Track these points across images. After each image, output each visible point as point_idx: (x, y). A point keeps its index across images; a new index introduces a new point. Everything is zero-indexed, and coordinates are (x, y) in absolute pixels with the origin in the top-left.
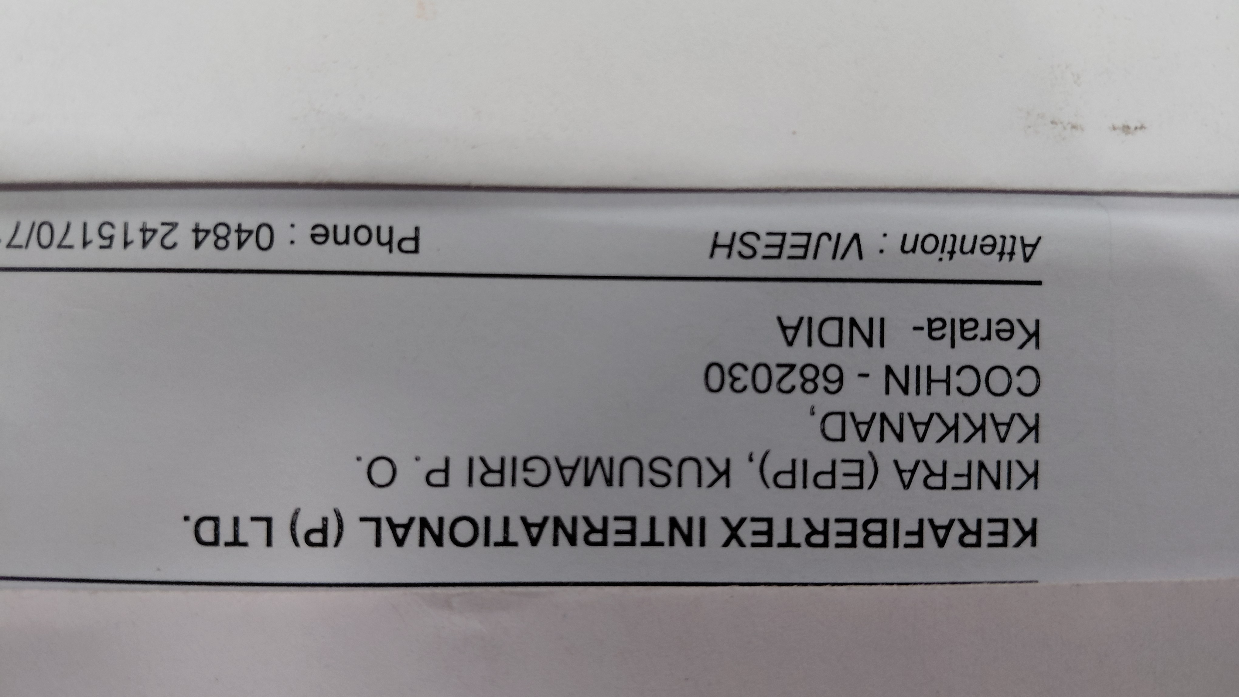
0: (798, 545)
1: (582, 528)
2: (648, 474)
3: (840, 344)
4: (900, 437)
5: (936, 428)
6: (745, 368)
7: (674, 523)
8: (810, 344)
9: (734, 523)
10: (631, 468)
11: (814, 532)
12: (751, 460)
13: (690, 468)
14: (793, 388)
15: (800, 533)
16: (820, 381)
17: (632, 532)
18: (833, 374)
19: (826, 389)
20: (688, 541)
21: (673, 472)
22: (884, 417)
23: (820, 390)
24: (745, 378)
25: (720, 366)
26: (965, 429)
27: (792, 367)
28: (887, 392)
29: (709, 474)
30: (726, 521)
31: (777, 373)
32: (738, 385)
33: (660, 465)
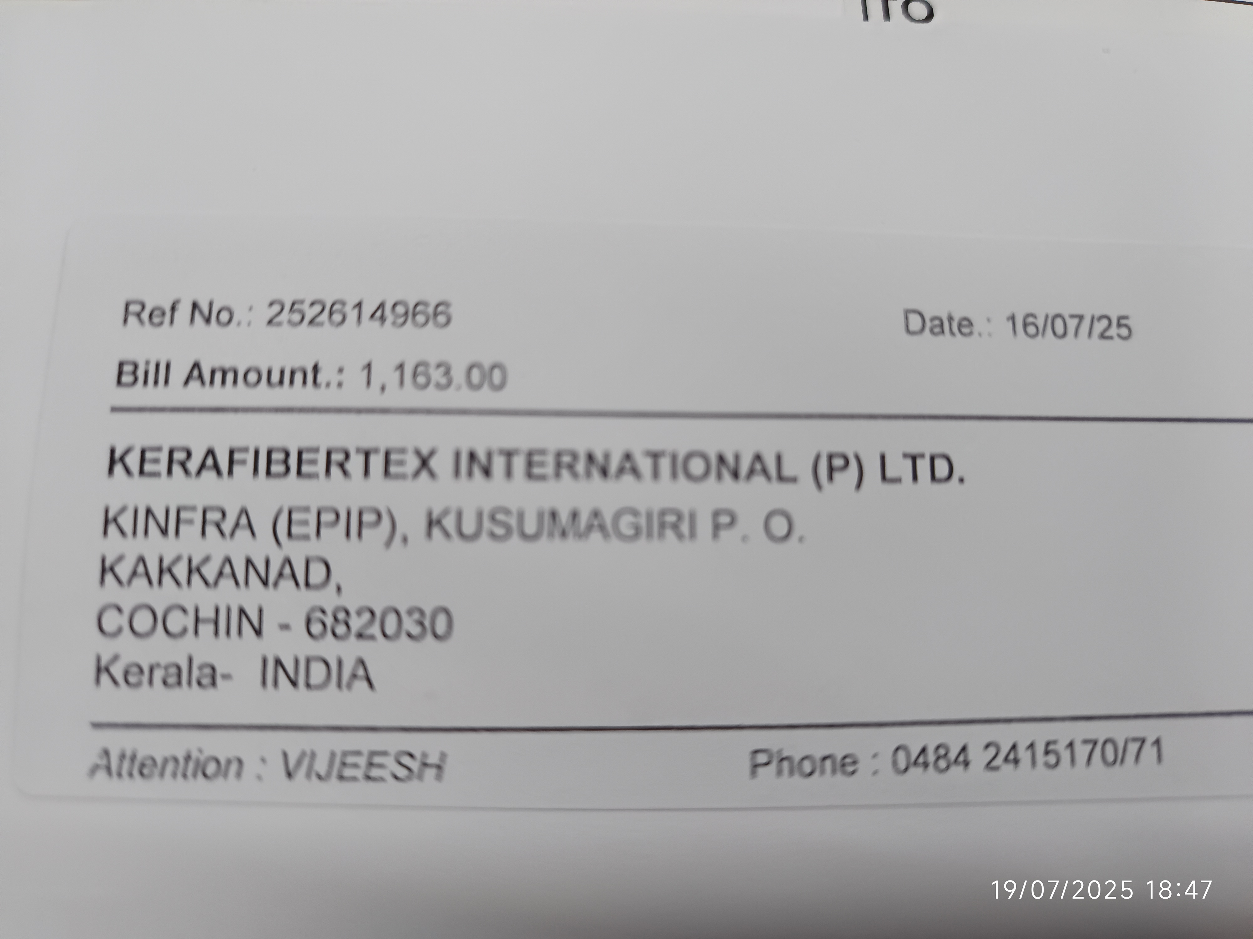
0: (358, 451)
1: (580, 467)
2: (513, 522)
3: (308, 661)
4: (249, 562)
5: (210, 572)
6: (409, 635)
7: (487, 472)
8: (340, 663)
9: (424, 475)
10: (530, 527)
11: (341, 465)
12: (405, 540)
13: (469, 527)
14: (359, 613)
15: (356, 464)
16: (329, 621)
17: (530, 464)
18: (316, 628)
19: (323, 612)
20: (472, 456)
21: (487, 524)
22: (265, 583)
23: (329, 612)
24: (410, 625)
25: (436, 636)
26: (181, 571)
27: (360, 636)
28: (261, 611)
29: (449, 523)
30: (432, 474)
31: (375, 630)
32: (416, 616)
33: (499, 531)
